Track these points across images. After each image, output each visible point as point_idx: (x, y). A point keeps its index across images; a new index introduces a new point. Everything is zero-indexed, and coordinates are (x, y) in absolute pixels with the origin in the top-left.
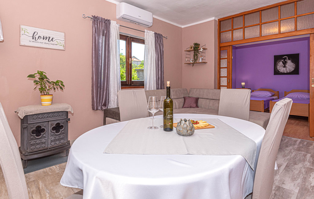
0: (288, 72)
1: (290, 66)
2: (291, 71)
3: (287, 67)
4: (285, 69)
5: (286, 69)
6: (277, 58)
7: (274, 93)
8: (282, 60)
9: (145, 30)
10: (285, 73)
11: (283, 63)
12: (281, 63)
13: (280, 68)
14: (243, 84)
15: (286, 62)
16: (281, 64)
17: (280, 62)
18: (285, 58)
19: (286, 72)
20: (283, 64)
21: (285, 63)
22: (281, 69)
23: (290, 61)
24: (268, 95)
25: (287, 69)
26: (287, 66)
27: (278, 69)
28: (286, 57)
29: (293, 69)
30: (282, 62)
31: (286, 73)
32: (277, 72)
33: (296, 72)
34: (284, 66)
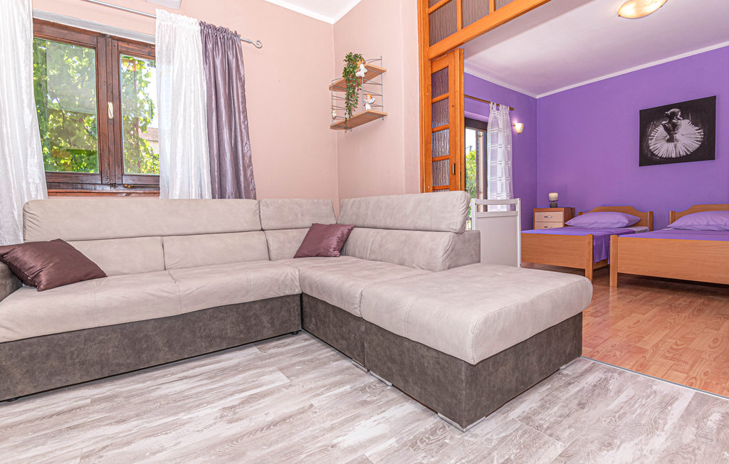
0: (683, 154)
1: (688, 135)
2: (691, 150)
3: (677, 141)
4: (671, 145)
5: (675, 146)
6: (649, 117)
7: (639, 219)
8: (664, 122)
9: (157, 10)
10: (672, 158)
11: (666, 128)
12: (661, 129)
13: (658, 146)
14: (553, 196)
15: (675, 126)
16: (659, 132)
17: (656, 126)
18: (674, 114)
19: (674, 156)
20: (666, 133)
21: (671, 130)
22: (660, 145)
23: (688, 121)
24: (618, 223)
25: (679, 145)
26: (677, 136)
27: (651, 148)
28: (676, 110)
29: (696, 145)
30: (664, 126)
31: (676, 158)
32: (648, 158)
33: (706, 151)
34: (668, 137)
